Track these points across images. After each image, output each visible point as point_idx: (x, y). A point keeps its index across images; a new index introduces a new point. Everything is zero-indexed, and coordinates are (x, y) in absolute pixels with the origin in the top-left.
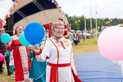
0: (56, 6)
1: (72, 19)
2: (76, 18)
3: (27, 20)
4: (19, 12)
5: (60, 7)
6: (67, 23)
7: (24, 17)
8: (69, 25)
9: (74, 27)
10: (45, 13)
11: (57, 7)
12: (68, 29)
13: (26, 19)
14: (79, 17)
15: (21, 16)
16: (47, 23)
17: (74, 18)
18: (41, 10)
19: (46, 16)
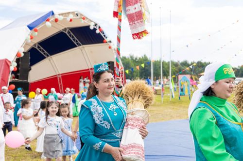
0: (104, 39)
1: (127, 61)
2: (133, 59)
3: (52, 61)
4: (39, 47)
5: (110, 42)
6: (122, 68)
7: (48, 56)
8: (125, 73)
9: (130, 75)
10: (83, 51)
11: (104, 41)
12: (122, 79)
13: (50, 60)
14: (138, 59)
15: (42, 54)
16: (87, 68)
17: (130, 59)
18: (77, 45)
19: (85, 55)
